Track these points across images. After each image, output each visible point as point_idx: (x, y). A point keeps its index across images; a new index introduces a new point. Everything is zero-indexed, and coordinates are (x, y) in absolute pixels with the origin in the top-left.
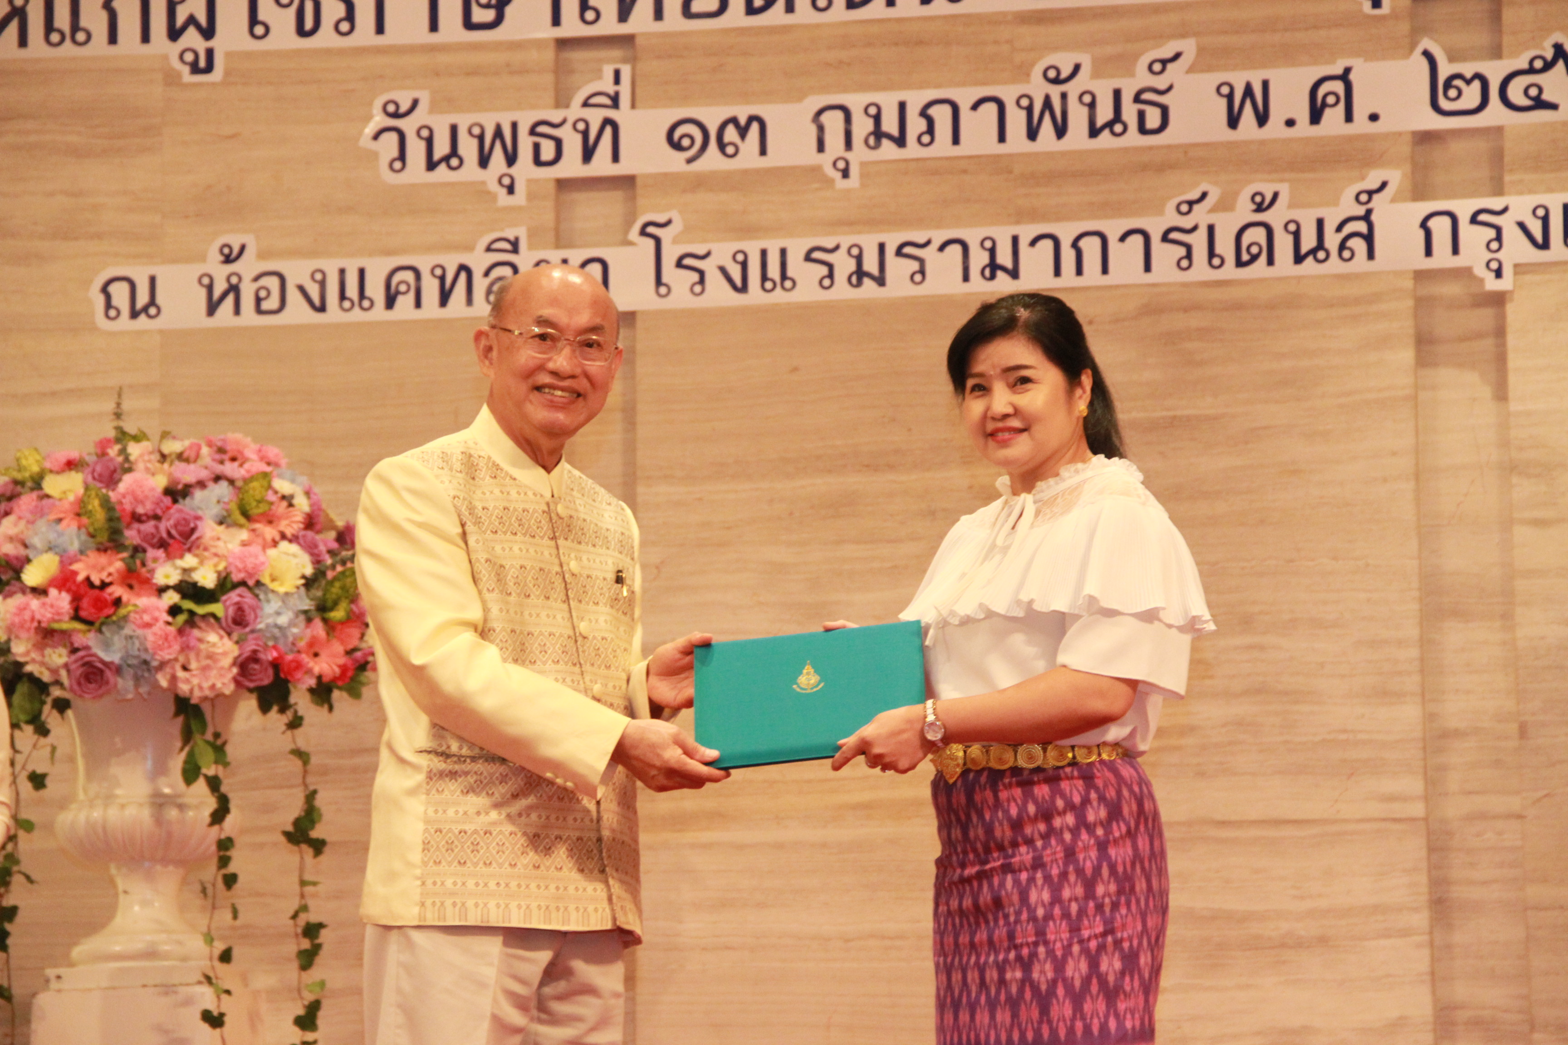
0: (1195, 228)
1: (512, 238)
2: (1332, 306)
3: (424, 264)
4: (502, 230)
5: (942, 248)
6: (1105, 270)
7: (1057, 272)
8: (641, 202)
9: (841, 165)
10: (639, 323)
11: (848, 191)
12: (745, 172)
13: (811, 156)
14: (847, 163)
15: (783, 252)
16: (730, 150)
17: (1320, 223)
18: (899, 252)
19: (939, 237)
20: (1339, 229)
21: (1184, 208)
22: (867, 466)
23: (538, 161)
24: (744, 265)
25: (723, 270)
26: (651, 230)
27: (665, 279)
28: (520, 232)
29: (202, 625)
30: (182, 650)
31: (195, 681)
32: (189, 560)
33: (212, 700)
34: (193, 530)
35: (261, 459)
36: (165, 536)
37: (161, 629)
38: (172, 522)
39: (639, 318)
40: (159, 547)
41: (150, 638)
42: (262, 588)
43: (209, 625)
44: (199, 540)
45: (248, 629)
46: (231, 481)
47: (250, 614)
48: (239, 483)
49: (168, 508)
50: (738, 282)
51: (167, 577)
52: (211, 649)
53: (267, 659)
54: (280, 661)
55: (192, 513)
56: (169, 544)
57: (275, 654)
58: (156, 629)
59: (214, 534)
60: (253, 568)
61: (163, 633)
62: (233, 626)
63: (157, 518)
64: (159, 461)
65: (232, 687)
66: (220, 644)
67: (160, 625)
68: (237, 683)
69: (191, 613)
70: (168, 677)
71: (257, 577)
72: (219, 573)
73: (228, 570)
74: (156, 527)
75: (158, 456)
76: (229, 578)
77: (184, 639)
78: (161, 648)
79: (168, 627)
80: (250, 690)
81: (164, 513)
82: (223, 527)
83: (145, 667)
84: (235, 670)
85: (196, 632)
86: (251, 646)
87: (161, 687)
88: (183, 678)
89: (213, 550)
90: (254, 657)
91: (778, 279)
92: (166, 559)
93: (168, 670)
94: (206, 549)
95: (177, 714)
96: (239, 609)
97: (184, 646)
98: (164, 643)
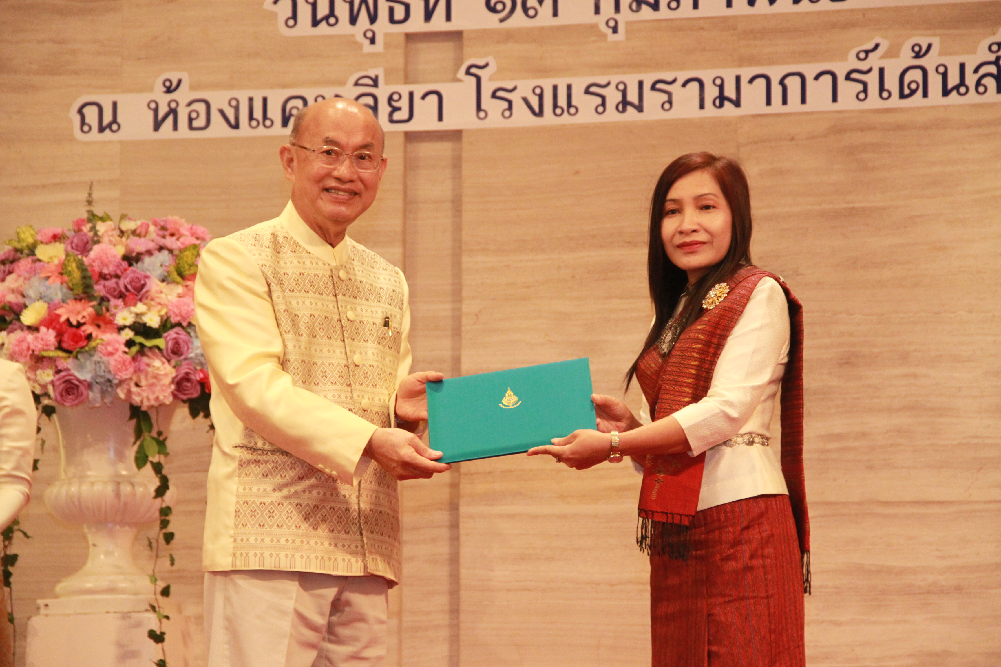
0: (870, 70)
1: (373, 76)
2: (970, 127)
3: (311, 95)
4: (366, 70)
5: (684, 85)
6: (803, 101)
7: (769, 103)
8: (466, 50)
9: (612, 23)
10: (465, 138)
11: (617, 42)
12: (542, 29)
13: (590, 17)
14: (616, 22)
15: (569, 87)
16: (531, 12)
17: (962, 66)
18: (653, 88)
19: (682, 76)
20: (976, 71)
21: (862, 55)
23: (392, 20)
24: (541, 97)
25: (525, 100)
26: (473, 70)
27: (483, 106)
28: (379, 71)
29: (150, 354)
30: (135, 372)
31: (145, 394)
32: (140, 307)
33: (156, 408)
34: (143, 286)
35: (192, 235)
36: (123, 289)
37: (120, 356)
38: (128, 280)
39: (464, 134)
40: (119, 298)
41: (113, 363)
42: (193, 328)
43: (154, 354)
44: (148, 294)
45: (182, 357)
46: (171, 251)
47: (184, 346)
48: (176, 252)
49: (126, 270)
50: (537, 109)
51: (125, 319)
52: (156, 372)
53: (196, 379)
54: (206, 381)
55: (143, 274)
56: (126, 296)
57: (202, 375)
58: (116, 357)
59: (158, 289)
60: (186, 314)
61: (121, 360)
62: (171, 355)
63: (118, 277)
64: (119, 236)
65: (171, 399)
66: (162, 368)
67: (120, 353)
68: (175, 396)
69: (142, 345)
70: (125, 391)
71: (189, 320)
72: (162, 317)
73: (168, 315)
74: (117, 284)
75: (118, 232)
76: (169, 321)
77: (137, 364)
78: (120, 370)
79: (126, 356)
80: (184, 401)
81: (122, 273)
82: (165, 283)
83: (108, 384)
84: (173, 387)
85: (145, 360)
86: (184, 370)
87: (120, 398)
88: (136, 392)
89: (158, 300)
90: (186, 378)
91: (565, 107)
92: (124, 306)
93: (125, 386)
94: (152, 299)
95: (131, 418)
96: (177, 343)
97: (137, 369)
98: (122, 367)
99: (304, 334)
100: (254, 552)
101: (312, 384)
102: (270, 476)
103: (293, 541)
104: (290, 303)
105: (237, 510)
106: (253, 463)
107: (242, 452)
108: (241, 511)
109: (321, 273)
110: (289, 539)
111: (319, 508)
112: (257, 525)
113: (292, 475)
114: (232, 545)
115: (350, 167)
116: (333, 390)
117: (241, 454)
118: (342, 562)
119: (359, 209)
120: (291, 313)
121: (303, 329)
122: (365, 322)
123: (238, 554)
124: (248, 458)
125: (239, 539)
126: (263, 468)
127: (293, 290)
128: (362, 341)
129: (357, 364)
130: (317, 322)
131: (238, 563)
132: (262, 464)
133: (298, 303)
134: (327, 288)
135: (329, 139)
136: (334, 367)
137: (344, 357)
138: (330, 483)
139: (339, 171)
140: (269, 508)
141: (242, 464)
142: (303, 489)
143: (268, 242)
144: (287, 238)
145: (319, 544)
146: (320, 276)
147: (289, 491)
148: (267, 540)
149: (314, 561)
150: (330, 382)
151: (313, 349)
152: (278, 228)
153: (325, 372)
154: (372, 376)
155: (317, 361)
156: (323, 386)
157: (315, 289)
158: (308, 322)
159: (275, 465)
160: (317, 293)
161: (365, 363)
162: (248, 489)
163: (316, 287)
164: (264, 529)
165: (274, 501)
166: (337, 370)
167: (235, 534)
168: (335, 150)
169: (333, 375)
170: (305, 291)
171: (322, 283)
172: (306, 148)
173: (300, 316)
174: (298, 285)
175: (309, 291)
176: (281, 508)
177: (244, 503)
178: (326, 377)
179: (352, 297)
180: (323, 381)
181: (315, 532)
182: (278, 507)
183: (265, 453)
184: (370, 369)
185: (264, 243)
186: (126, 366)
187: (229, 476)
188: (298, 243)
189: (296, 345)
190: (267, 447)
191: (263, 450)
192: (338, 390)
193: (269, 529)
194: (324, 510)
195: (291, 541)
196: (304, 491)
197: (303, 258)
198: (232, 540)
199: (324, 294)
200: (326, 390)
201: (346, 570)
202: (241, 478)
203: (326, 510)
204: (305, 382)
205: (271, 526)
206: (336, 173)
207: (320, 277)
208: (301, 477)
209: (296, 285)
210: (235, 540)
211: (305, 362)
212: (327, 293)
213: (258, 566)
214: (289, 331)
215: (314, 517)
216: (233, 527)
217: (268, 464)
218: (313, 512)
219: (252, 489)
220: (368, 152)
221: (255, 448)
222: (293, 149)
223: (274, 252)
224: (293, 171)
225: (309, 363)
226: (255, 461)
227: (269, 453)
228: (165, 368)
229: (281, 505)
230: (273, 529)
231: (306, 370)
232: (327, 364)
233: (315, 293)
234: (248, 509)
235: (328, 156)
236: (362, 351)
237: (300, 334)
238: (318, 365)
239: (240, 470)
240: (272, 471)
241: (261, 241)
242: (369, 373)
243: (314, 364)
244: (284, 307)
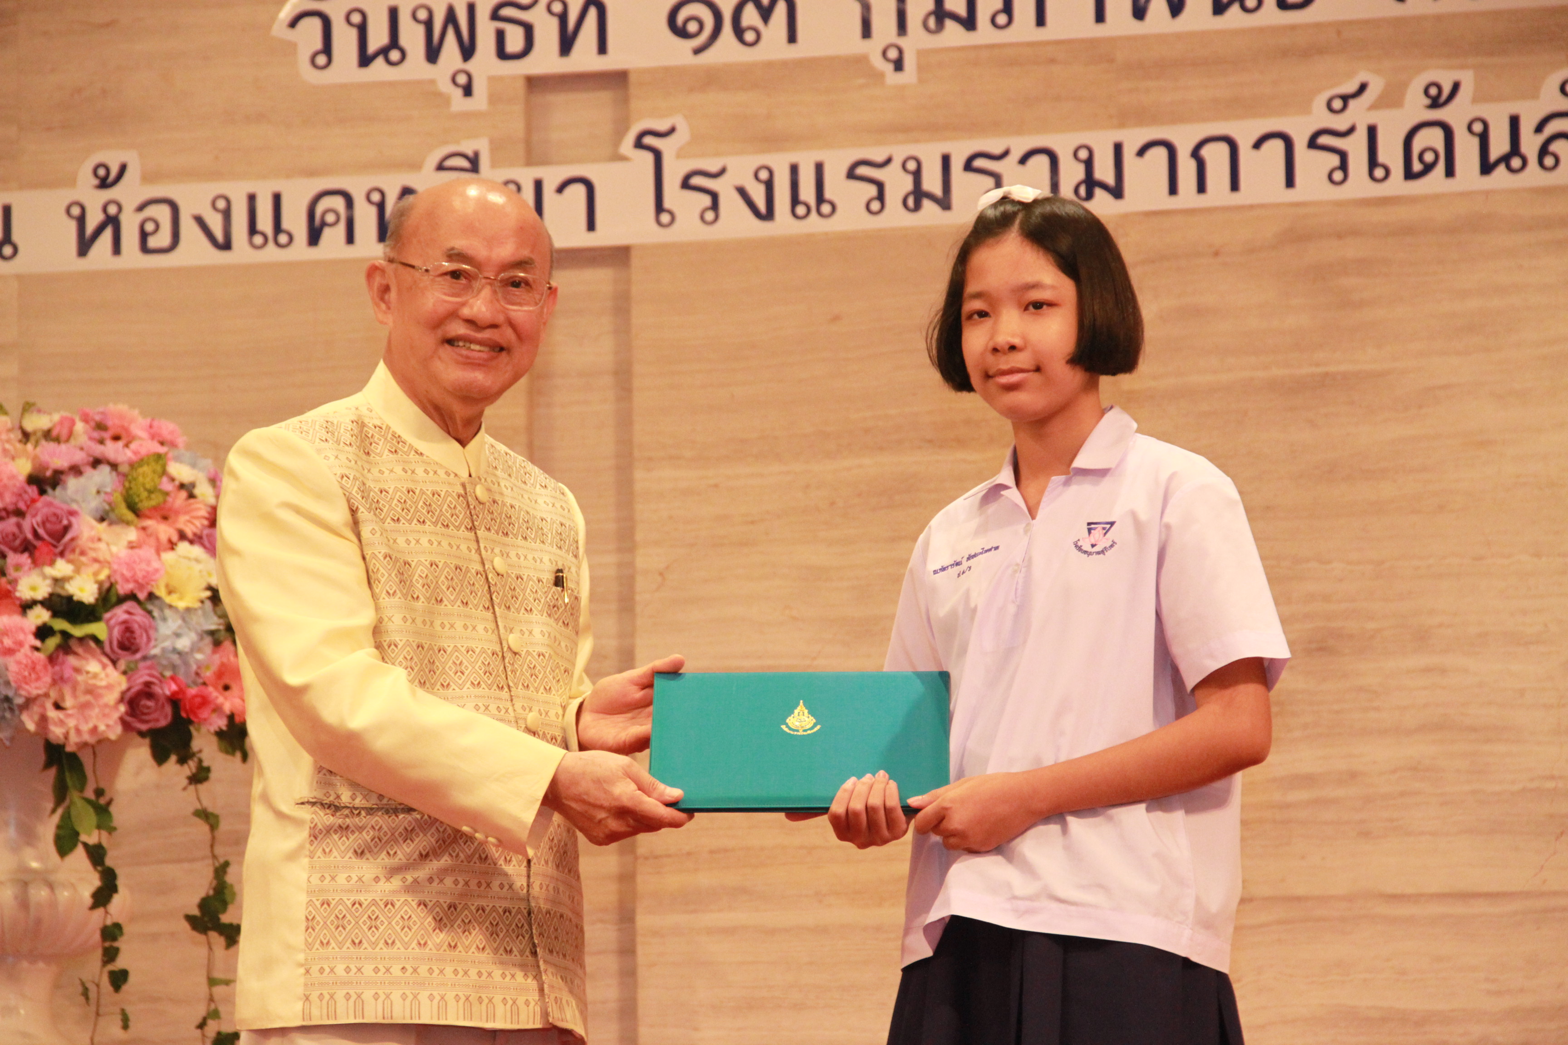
0: (1351, 130)
1: (470, 153)
3: (358, 187)
4: (457, 142)
5: (1023, 160)
6: (1235, 186)
7: (1173, 189)
8: (635, 104)
9: (893, 54)
10: (636, 261)
11: (902, 88)
12: (769, 65)
13: (855, 44)
14: (901, 51)
15: (819, 168)
16: (750, 36)
17: (1514, 122)
18: (968, 166)
19: (1019, 147)
20: (1539, 129)
21: (1337, 104)
22: (930, 441)
23: (502, 54)
24: (769, 185)
25: (742, 192)
26: (648, 140)
27: (667, 204)
28: (480, 145)
29: (80, 650)
30: (54, 682)
31: (71, 723)
32: (62, 568)
33: (93, 747)
34: (66, 529)
35: (153, 437)
36: (30, 536)
37: (26, 656)
38: (39, 518)
39: (634, 253)
40: (23, 552)
41: (13, 667)
42: (157, 602)
43: (88, 650)
44: (74, 544)
45: (138, 656)
46: (114, 466)
47: (141, 636)
48: (124, 468)
49: (34, 501)
50: (762, 206)
51: (33, 588)
52: (92, 682)
53: (164, 694)
54: (180, 696)
55: (65, 507)
56: (35, 547)
57: (174, 687)
58: (19, 656)
59: (93, 533)
60: (144, 577)
61: (30, 662)
62: (119, 651)
63: (20, 513)
64: (20, 441)
65: (119, 729)
66: (103, 675)
67: (26, 650)
68: (126, 725)
69: (65, 635)
70: (36, 718)
71: (149, 588)
72: (100, 584)
73: (113, 580)
74: (19, 526)
75: (19, 435)
76: (113, 590)
77: (57, 668)
78: (26, 681)
79: (36, 654)
80: (142, 734)
81: (28, 507)
82: (105, 524)
83: (6, 705)
84: (122, 708)
85: (72, 660)
86: (142, 677)
87: (28, 731)
88: (56, 720)
89: (92, 554)
90: (147, 692)
91: (812, 202)
92: (32, 566)
93: (36, 709)
94: (83, 553)
95: (48, 765)
96: (128, 629)
97: (56, 677)
98: (30, 675)
99: (420, 596)
100: (345, 992)
101: (438, 686)
102: (368, 855)
103: (415, 970)
104: (395, 541)
105: (310, 918)
106: (336, 832)
107: (315, 813)
108: (318, 918)
109: (444, 490)
110: (408, 967)
111: (458, 910)
112: (348, 944)
113: (408, 850)
114: (302, 980)
115: (492, 302)
116: (475, 696)
117: (314, 816)
118: (502, 1005)
119: (508, 376)
120: (397, 560)
121: (419, 588)
122: (525, 578)
123: (314, 996)
124: (328, 823)
125: (315, 969)
126: (355, 840)
127: (398, 519)
128: (523, 610)
129: (516, 650)
130: (443, 576)
131: (315, 1012)
132: (353, 832)
133: (408, 542)
134: (455, 517)
135: (455, 251)
136: (475, 656)
137: (495, 638)
138: (475, 863)
139: (472, 307)
140: (369, 912)
141: (317, 834)
142: (429, 876)
143: (348, 435)
144: (381, 428)
145: (461, 973)
146: (442, 494)
147: (404, 880)
148: (368, 970)
149: (452, 1003)
150: (469, 682)
151: (437, 623)
152: (364, 411)
153: (461, 663)
154: (543, 673)
155: (446, 645)
156: (457, 690)
157: (435, 518)
158: (427, 576)
159: (377, 834)
160: (440, 525)
161: (531, 650)
162: (328, 878)
163: (437, 513)
164: (361, 950)
165: (377, 899)
166: (480, 662)
167: (306, 960)
168: (465, 271)
169: (474, 670)
170: (419, 521)
171: (446, 506)
172: (413, 267)
173: (413, 564)
174: (405, 510)
175: (426, 521)
176: (390, 911)
177: (323, 904)
178: (463, 673)
179: (501, 533)
180: (457, 680)
181: (452, 953)
182: (386, 910)
183: (356, 812)
184: (540, 660)
185: (343, 438)
186: (37, 674)
187: (292, 856)
188: (399, 436)
189: (408, 616)
190: (359, 802)
191: (352, 809)
192: (484, 697)
193: (370, 950)
194: (466, 912)
195: (410, 970)
196: (431, 880)
197: (412, 463)
198: (302, 971)
199: (452, 527)
200: (462, 697)
201: (509, 1020)
202: (315, 859)
203: (471, 912)
204: (425, 682)
205: (374, 945)
206: (466, 312)
207: (442, 496)
208: (424, 853)
209: (403, 510)
210: (308, 971)
211: (423, 648)
212: (457, 524)
213: (353, 1016)
214: (395, 592)
215: (449, 926)
216: (303, 947)
217: (364, 833)
218: (448, 918)
219: (336, 879)
220: (522, 275)
221: (338, 805)
222: (390, 268)
223: (361, 453)
224: (389, 308)
225: (431, 648)
226: (340, 827)
227: (363, 813)
228: (107, 676)
229: (389, 906)
230: (377, 949)
231: (426, 661)
232: (463, 650)
233: (435, 524)
234: (330, 915)
235: (455, 281)
236: (524, 629)
237: (415, 596)
238: (448, 652)
239: (312, 845)
240: (372, 844)
241: (336, 434)
242: (538, 667)
243: (439, 651)
244: (384, 550)
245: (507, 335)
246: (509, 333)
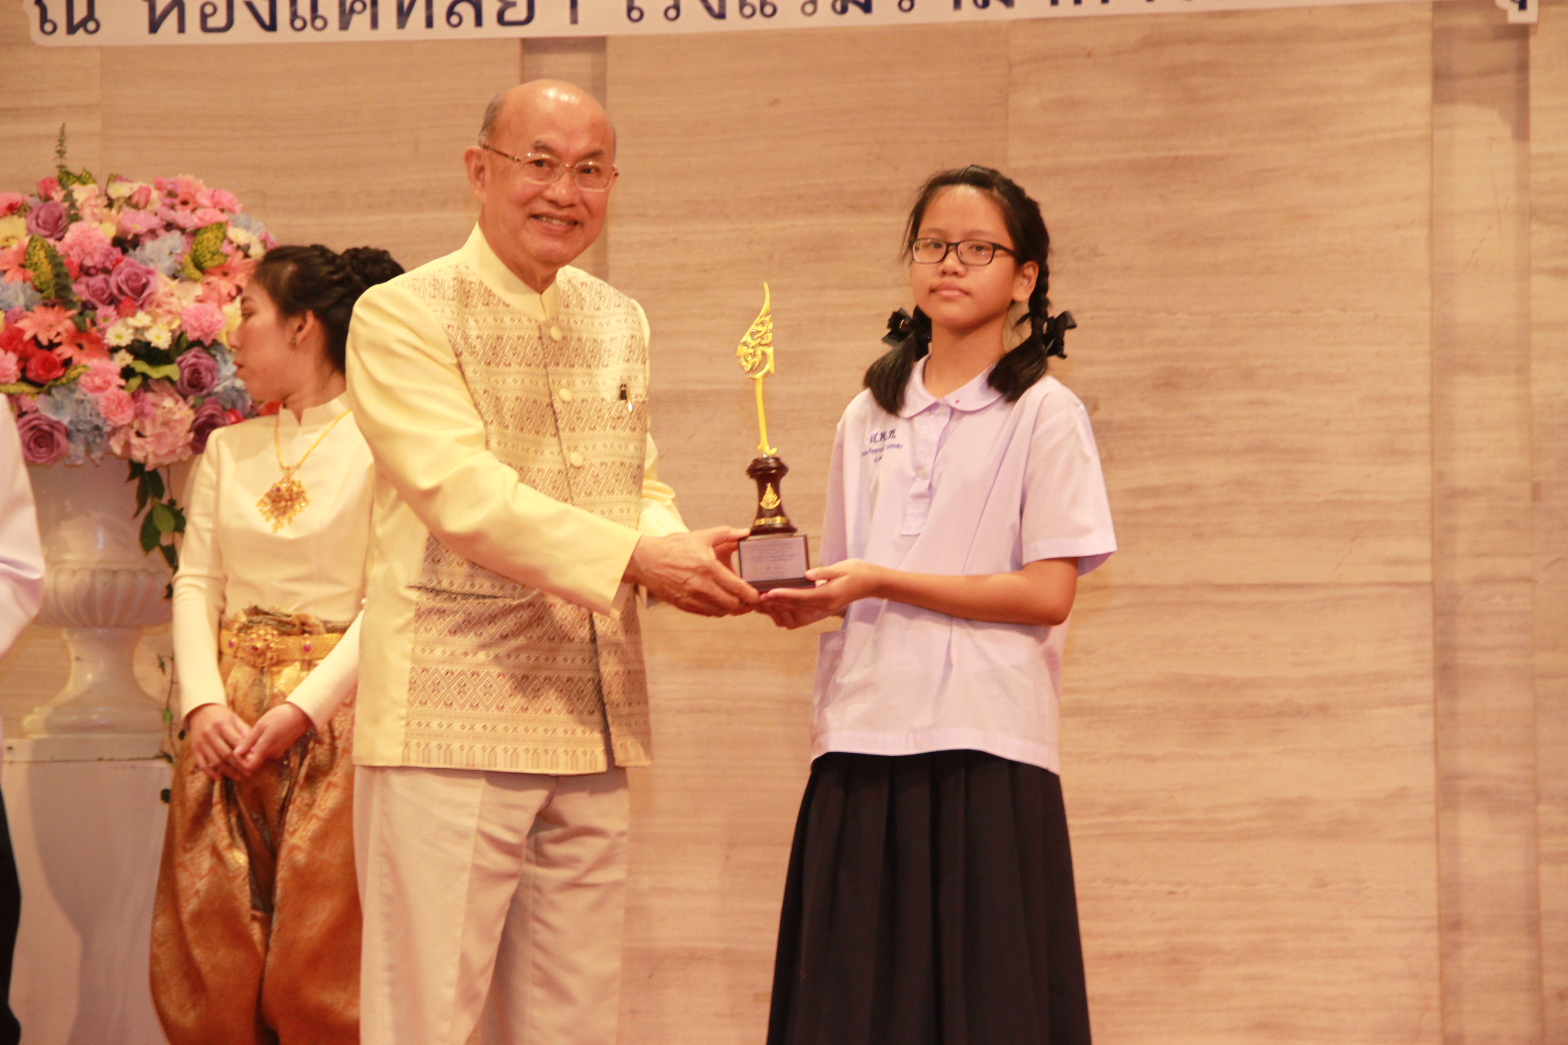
2: (1345, 39)
7: (1054, 0)
10: (611, 48)
27: (637, 2)
29: (158, 389)
30: (137, 415)
31: (150, 449)
32: (141, 319)
34: (146, 286)
35: (216, 206)
36: (115, 291)
37: (113, 392)
38: (122, 277)
39: (609, 43)
40: (110, 304)
41: (103, 402)
42: (219, 348)
43: (163, 388)
44: (152, 297)
45: (205, 392)
46: (183, 230)
47: (207, 376)
48: (191, 232)
49: (118, 261)
50: (716, 8)
51: (119, 336)
52: (167, 416)
55: (144, 267)
56: (120, 301)
58: (107, 393)
59: (167, 289)
60: (209, 327)
61: (115, 398)
62: (188, 389)
63: (107, 271)
64: (106, 206)
66: (175, 409)
67: (113, 389)
68: (194, 449)
69: (145, 377)
70: (122, 443)
71: (213, 336)
72: (173, 332)
73: (184, 328)
74: (106, 281)
75: (104, 201)
76: (185, 338)
77: (138, 404)
78: (113, 413)
79: (121, 391)
82: (176, 281)
83: (96, 432)
84: (191, 436)
85: (150, 397)
86: (208, 411)
87: (115, 454)
88: (138, 445)
89: (167, 307)
90: (209, 421)
91: (757, 4)
92: (118, 317)
93: (121, 436)
94: (160, 306)
95: (131, 478)
96: (195, 371)
97: (138, 411)
98: (116, 408)
139: (554, 190)
186: (122, 408)
206: (549, 194)
228: (178, 409)
245: (580, 212)
246: (582, 210)
